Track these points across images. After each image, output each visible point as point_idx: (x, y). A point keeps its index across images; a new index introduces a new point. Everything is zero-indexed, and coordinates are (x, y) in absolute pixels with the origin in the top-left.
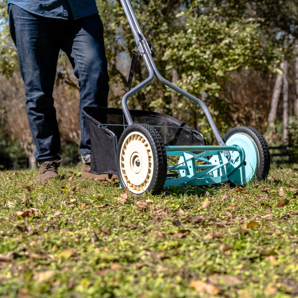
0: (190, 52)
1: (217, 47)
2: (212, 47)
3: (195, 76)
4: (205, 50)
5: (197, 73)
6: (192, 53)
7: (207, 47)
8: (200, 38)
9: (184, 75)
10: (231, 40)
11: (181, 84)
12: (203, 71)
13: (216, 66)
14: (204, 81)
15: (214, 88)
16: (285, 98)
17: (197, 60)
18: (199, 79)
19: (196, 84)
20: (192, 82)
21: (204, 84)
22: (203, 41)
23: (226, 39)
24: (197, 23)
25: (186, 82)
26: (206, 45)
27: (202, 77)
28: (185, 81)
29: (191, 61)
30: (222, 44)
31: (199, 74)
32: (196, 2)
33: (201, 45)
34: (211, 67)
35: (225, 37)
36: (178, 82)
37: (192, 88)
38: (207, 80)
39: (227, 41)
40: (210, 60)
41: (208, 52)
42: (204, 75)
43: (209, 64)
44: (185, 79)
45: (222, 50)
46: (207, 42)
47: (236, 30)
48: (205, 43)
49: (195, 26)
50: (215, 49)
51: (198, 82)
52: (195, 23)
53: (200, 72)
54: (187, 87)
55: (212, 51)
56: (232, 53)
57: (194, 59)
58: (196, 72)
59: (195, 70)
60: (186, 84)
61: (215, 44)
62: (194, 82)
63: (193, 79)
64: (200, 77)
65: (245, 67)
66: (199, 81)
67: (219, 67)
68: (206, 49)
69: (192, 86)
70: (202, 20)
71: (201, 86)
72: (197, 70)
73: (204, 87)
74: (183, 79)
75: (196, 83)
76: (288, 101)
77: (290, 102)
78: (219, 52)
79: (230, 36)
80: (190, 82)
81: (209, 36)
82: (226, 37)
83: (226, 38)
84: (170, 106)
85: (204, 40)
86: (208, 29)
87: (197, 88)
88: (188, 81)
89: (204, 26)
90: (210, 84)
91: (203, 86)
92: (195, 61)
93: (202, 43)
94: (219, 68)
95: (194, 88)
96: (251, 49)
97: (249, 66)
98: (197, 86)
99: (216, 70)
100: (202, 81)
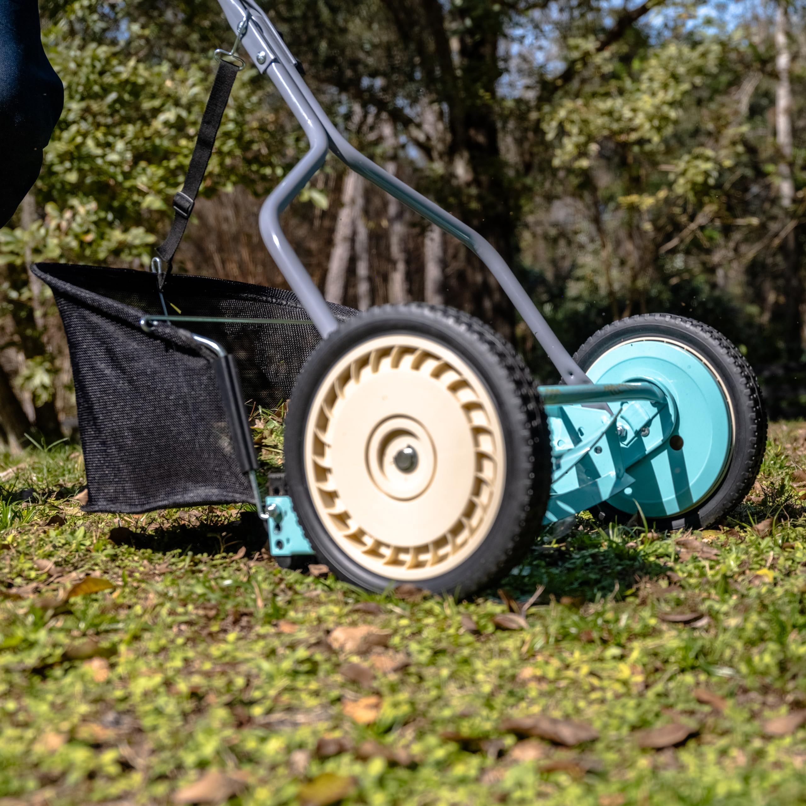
0: (63, 143)
1: (141, 131)
2: (130, 130)
3: (82, 210)
4: (110, 139)
5: (89, 202)
6: (71, 147)
7: (117, 131)
8: (95, 106)
9: (50, 208)
10: (184, 114)
11: (43, 231)
12: (105, 198)
13: (142, 183)
14: (110, 225)
15: (137, 242)
16: (362, 269)
17: (86, 167)
18: (94, 218)
19: (88, 232)
20: (74, 225)
21: (108, 230)
22: (105, 115)
23: (169, 110)
24: (79, 65)
25: (58, 227)
26: (115, 125)
27: (102, 214)
28: (53, 224)
29: (70, 170)
30: (158, 123)
31: (93, 205)
32: (77, 6)
33: (98, 125)
34: (128, 184)
35: (163, 105)
36: (35, 226)
37: (74, 244)
38: (117, 223)
39: (170, 115)
40: (126, 168)
41: (120, 145)
42: (109, 208)
43: (120, 178)
44: (54, 218)
45: (157, 141)
46: (117, 117)
47: (194, 85)
48: (109, 121)
49: (75, 73)
50: (136, 137)
51: (93, 227)
52: (72, 66)
53: (97, 200)
54: (61, 241)
55: (129, 143)
56: (187, 147)
57: (76, 164)
58: (85, 200)
59: (81, 194)
60: (57, 233)
61: (139, 124)
62: (81, 225)
63: (78, 219)
64: (96, 213)
65: (224, 185)
66: (95, 223)
67: (150, 185)
68: (115, 136)
69: (76, 237)
70: (95, 58)
71: (102, 236)
72: (86, 195)
73: (109, 240)
74: (48, 219)
75: (85, 229)
76: (370, 279)
77: (378, 281)
78: (148, 145)
79: (177, 104)
80: (69, 228)
81: (119, 100)
82: (169, 105)
83: (166, 106)
84: (20, 294)
85: (107, 111)
86: (115, 81)
87: (90, 244)
88: (64, 224)
89: (102, 73)
90: (126, 230)
91: (107, 237)
92: (80, 170)
93: (101, 119)
94: (150, 188)
95: (82, 244)
96: (239, 139)
97: (235, 184)
98: (90, 238)
99: (143, 194)
100: (103, 224)
